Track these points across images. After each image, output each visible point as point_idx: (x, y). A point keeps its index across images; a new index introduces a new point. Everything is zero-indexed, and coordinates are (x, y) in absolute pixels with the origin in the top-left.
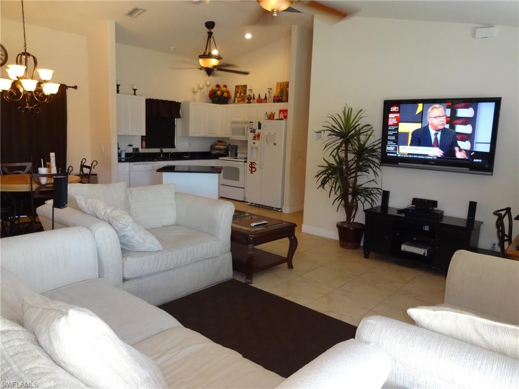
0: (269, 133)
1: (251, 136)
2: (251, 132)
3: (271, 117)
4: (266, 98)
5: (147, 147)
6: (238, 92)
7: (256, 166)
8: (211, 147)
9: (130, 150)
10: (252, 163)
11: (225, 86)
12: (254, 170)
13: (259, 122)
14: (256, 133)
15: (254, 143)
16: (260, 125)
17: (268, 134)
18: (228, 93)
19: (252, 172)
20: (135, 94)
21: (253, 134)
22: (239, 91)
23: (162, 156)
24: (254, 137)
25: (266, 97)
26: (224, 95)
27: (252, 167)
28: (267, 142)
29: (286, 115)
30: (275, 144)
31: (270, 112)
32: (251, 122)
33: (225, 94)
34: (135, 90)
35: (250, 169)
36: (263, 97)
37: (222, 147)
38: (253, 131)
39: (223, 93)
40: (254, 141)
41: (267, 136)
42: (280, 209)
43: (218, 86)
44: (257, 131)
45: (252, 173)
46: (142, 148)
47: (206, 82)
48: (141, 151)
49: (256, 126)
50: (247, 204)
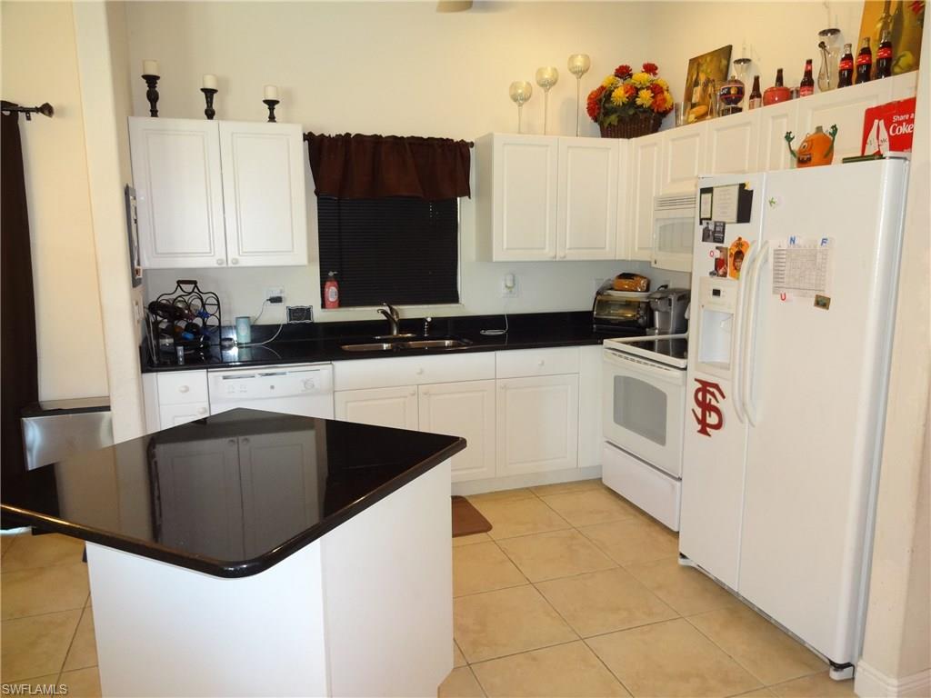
0: (793, 240)
1: (705, 254)
2: (706, 236)
3: (816, 152)
4: (808, 82)
5: (343, 302)
6: (696, 84)
7: (721, 405)
8: (598, 293)
9: (278, 316)
10: (705, 386)
11: (650, 69)
12: (712, 419)
13: (742, 186)
14: (729, 242)
15: (716, 293)
16: (745, 198)
17: (785, 244)
18: (657, 90)
19: (704, 428)
20: (272, 118)
21: (712, 245)
22: (702, 78)
23: (395, 332)
24: (720, 264)
25: (808, 74)
26: (639, 101)
27: (706, 407)
28: (776, 289)
29: (904, 129)
30: (822, 303)
31: (811, 131)
32: (704, 191)
33: (645, 98)
34: (271, 104)
35: (699, 411)
36: (793, 80)
37: (638, 296)
38: (714, 234)
39: (634, 91)
40: (718, 283)
41: (778, 253)
42: (839, 667)
43: (623, 72)
44: (734, 232)
45: (703, 431)
46: (323, 306)
47: (572, 58)
48: (319, 316)
49: (726, 208)
50: (682, 562)
